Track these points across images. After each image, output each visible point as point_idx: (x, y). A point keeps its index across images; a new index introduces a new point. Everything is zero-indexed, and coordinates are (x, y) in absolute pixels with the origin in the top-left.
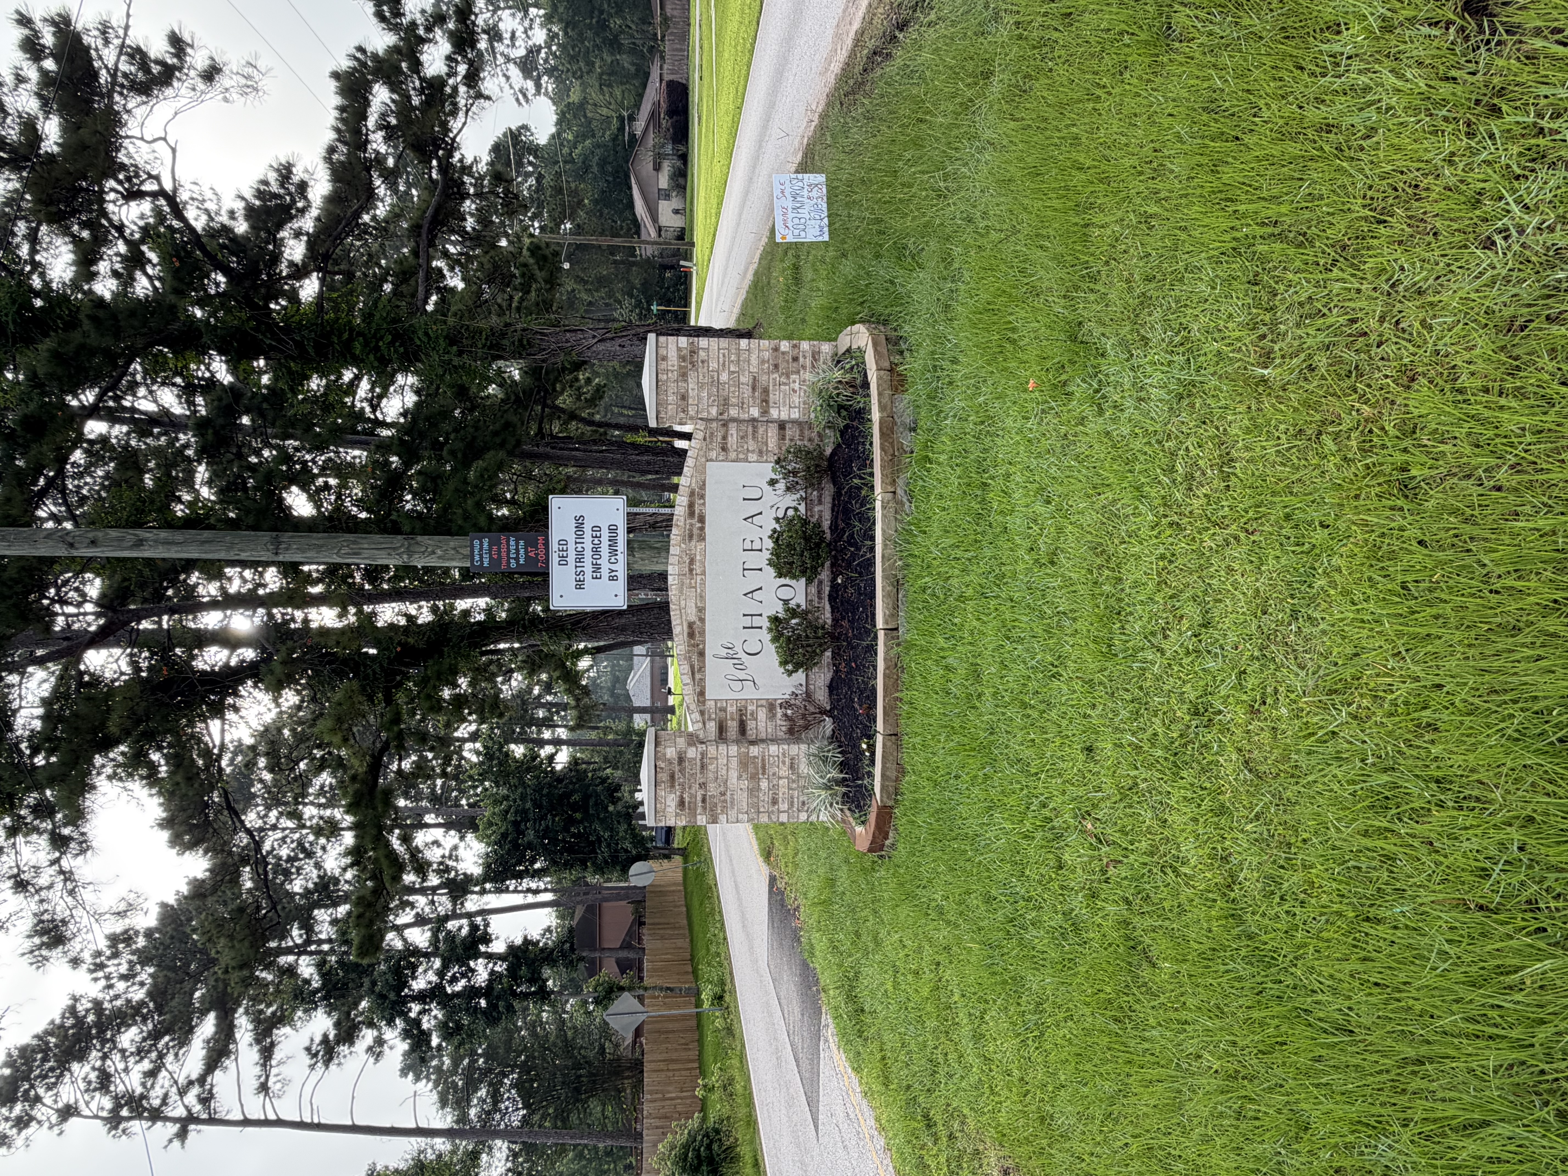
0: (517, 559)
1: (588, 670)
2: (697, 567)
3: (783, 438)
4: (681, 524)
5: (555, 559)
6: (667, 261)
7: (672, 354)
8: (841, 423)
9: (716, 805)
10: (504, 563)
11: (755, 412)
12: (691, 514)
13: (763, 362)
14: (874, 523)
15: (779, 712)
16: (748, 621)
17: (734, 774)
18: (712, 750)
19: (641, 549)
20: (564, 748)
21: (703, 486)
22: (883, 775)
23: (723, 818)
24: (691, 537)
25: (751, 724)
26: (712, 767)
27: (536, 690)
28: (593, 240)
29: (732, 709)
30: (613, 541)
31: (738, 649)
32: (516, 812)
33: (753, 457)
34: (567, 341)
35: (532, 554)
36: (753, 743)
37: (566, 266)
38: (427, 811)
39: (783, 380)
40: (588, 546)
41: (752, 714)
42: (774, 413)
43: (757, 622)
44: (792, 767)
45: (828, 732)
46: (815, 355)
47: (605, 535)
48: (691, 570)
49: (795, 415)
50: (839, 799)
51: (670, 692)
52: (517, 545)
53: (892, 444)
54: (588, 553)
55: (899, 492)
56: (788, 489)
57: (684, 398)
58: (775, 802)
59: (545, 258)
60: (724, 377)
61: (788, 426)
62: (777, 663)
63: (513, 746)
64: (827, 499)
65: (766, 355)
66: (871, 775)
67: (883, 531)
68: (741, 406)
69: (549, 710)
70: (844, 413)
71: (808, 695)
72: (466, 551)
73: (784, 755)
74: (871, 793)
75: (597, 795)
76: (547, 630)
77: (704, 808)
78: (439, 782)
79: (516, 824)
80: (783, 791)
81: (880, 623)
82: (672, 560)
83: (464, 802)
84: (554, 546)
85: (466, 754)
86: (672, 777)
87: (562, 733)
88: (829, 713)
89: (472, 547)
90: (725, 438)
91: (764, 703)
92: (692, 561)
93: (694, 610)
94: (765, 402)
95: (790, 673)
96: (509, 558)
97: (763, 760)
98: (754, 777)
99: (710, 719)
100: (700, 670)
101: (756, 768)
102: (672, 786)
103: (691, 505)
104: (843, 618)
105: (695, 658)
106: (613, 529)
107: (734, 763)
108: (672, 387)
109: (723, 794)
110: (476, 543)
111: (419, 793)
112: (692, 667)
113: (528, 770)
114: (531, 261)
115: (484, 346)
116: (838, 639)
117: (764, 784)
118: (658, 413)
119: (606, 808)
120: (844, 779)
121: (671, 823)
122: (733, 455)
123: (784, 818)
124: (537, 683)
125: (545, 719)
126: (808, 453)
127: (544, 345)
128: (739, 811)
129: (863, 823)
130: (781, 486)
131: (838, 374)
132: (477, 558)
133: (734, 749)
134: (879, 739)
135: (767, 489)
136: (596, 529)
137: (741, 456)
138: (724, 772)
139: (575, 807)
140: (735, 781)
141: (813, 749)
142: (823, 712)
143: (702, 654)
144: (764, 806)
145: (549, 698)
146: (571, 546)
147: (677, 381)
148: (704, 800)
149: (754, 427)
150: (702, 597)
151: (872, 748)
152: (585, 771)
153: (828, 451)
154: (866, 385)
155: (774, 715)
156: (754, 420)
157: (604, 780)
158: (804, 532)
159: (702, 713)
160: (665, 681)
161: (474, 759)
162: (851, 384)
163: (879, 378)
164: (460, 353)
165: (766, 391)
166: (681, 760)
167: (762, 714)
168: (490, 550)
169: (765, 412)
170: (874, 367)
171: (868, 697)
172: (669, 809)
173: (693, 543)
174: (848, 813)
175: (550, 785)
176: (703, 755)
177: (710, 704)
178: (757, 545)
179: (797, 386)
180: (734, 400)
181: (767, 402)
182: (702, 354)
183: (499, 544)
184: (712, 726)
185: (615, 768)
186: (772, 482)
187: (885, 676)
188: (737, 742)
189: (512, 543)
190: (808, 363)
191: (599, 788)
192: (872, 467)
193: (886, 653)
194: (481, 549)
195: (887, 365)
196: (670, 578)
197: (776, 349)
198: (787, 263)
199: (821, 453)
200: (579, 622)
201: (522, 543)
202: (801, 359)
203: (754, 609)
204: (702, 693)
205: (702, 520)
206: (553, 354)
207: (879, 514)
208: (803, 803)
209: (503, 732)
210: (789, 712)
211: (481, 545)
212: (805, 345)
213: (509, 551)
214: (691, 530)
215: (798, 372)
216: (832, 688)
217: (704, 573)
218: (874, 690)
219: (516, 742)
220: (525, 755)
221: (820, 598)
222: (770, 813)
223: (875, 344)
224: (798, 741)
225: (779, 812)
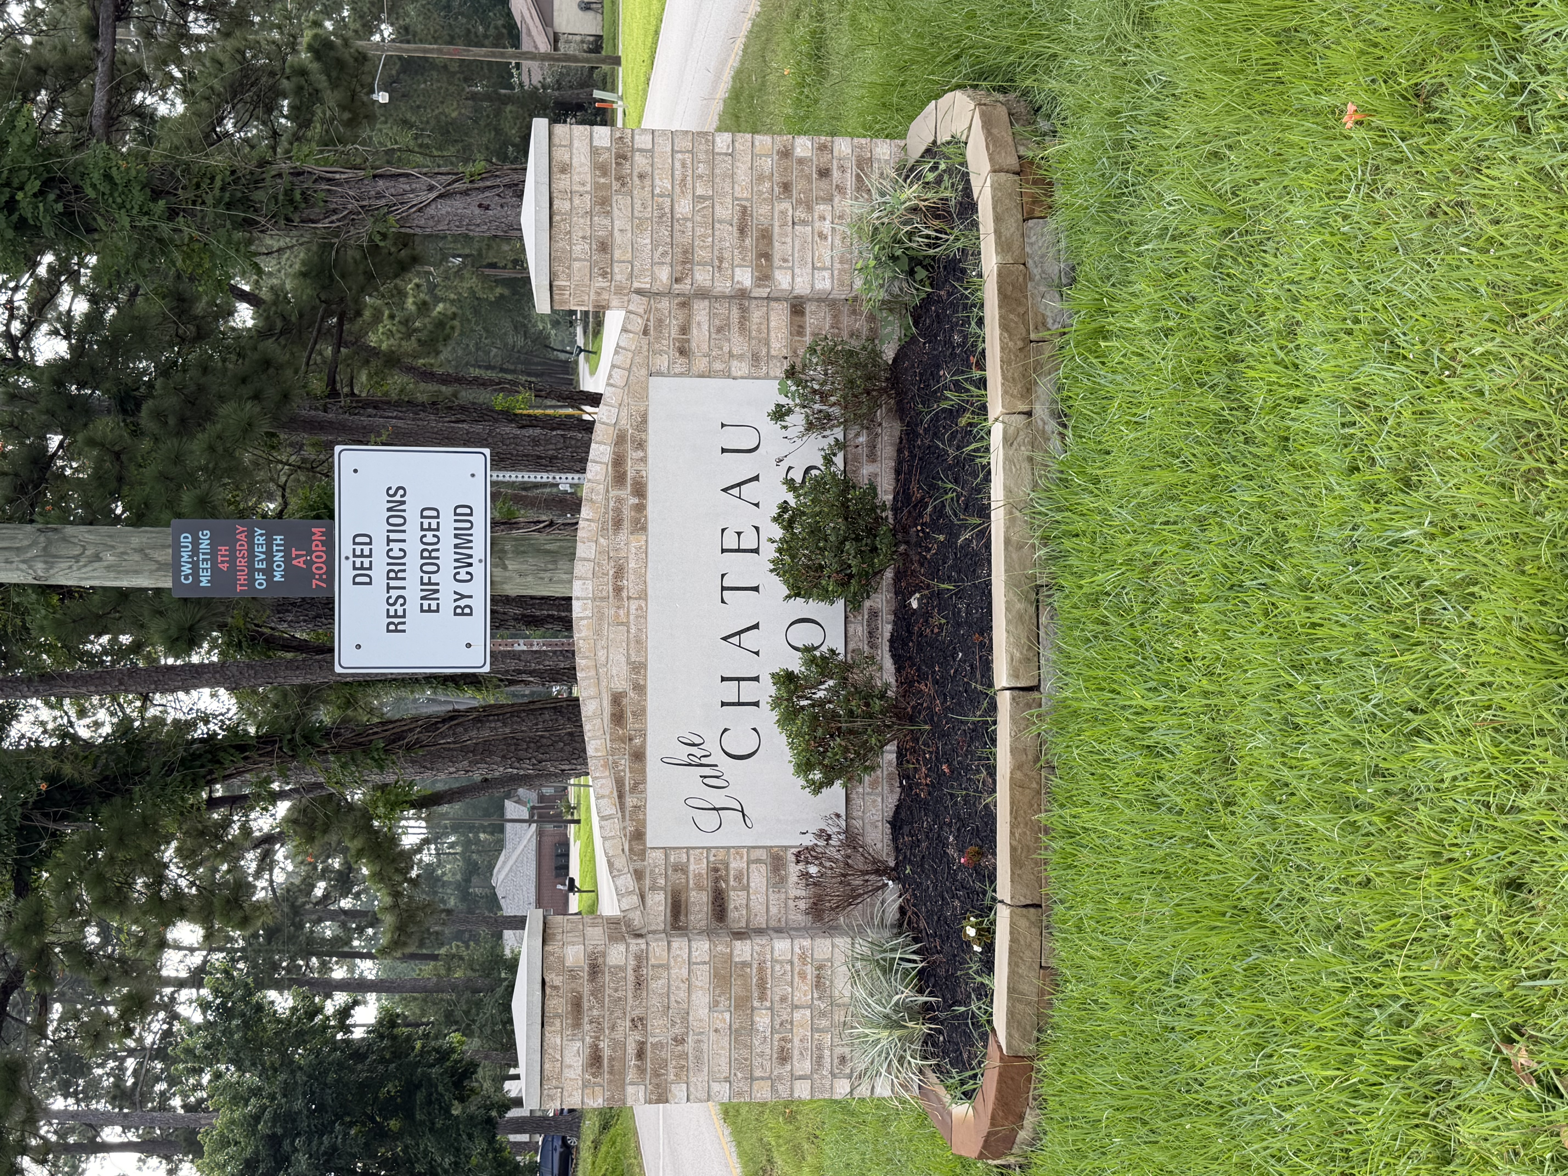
0: (268, 572)
1: (419, 849)
2: (630, 584)
3: (799, 330)
4: (599, 498)
5: (346, 571)
6: (568, 95)
7: (581, 160)
8: (914, 296)
9: (664, 1064)
10: (242, 578)
11: (745, 277)
12: (619, 478)
13: (761, 178)
14: (987, 479)
15: (793, 870)
16: (730, 692)
17: (701, 1000)
18: (657, 949)
19: (518, 553)
20: (371, 997)
21: (643, 422)
22: (1012, 990)
23: (679, 1091)
24: (618, 523)
25: (735, 899)
26: (657, 985)
27: (320, 888)
28: (433, 51)
29: (698, 867)
30: (463, 539)
31: (712, 746)
32: (275, 1118)
33: (740, 368)
34: (379, 196)
35: (299, 563)
36: (740, 935)
37: (383, 97)
38: (109, 1120)
39: (801, 214)
40: (413, 547)
41: (738, 878)
42: (782, 280)
43: (749, 691)
44: (818, 983)
45: (892, 912)
46: (864, 163)
47: (448, 525)
48: (618, 590)
49: (824, 283)
50: (917, 1047)
51: (572, 887)
52: (269, 543)
53: (1023, 316)
54: (413, 562)
55: (1041, 411)
56: (810, 427)
57: (604, 247)
58: (784, 1057)
59: (340, 64)
60: (684, 207)
61: (809, 308)
62: (791, 769)
63: (272, 994)
64: (887, 451)
65: (767, 164)
66: (985, 993)
67: (1008, 491)
68: (718, 264)
69: (343, 925)
70: (921, 273)
71: (852, 839)
72: (165, 555)
73: (803, 958)
74: (985, 1030)
75: (431, 1084)
76: (337, 751)
77: (641, 1070)
78: (131, 1063)
79: (274, 1141)
80: (801, 1033)
81: (1002, 676)
82: (580, 568)
83: (176, 1102)
84: (345, 547)
85: (183, 1010)
86: (577, 1005)
87: (368, 969)
88: (895, 873)
89: (177, 547)
90: (684, 329)
91: (763, 854)
92: (619, 573)
93: (624, 669)
94: (764, 256)
95: (817, 788)
96: (252, 570)
97: (761, 970)
98: (743, 1005)
99: (653, 888)
100: (634, 788)
101: (746, 987)
102: (577, 1024)
103: (618, 462)
104: (922, 677)
105: (625, 762)
106: (463, 513)
107: (703, 976)
108: (581, 226)
109: (679, 1041)
110: (186, 539)
111: (93, 1086)
112: (619, 783)
113: (300, 1038)
114: (315, 66)
115: (217, 202)
116: (912, 720)
117: (763, 1020)
118: (552, 277)
119: (447, 1111)
120: (927, 1007)
121: (573, 1101)
122: (701, 364)
123: (802, 1090)
124: (322, 877)
125: (336, 939)
126: (851, 353)
127: (335, 202)
128: (712, 1077)
129: (968, 1095)
130: (797, 419)
131: (911, 193)
132: (186, 569)
133: (702, 948)
134: (1003, 917)
135: (770, 428)
136: (430, 513)
137: (718, 366)
138: (683, 995)
139: (389, 1108)
140: (703, 1012)
141: (862, 947)
142: (881, 870)
143: (639, 756)
144: (763, 1067)
145: (346, 903)
146: (379, 547)
147: (590, 213)
148: (640, 1054)
149: (744, 310)
150: (640, 643)
151: (987, 935)
152: (409, 1038)
153: (889, 353)
154: (968, 206)
155: (783, 880)
156: (742, 296)
157: (444, 1055)
158: (845, 505)
159: (639, 875)
160: (563, 868)
161: (198, 1018)
162: (938, 212)
163: (996, 188)
164: (172, 214)
165: (766, 236)
166: (595, 970)
167: (759, 878)
168: (214, 552)
169: (764, 277)
170: (987, 167)
171: (976, 832)
172: (569, 1074)
173: (623, 536)
174: (932, 1077)
175: (340, 1065)
176: (641, 959)
177: (655, 858)
178: (748, 542)
179: (826, 227)
180: (701, 254)
181: (767, 256)
182: (640, 161)
183: (232, 543)
184: (658, 902)
185: (468, 1032)
186: (780, 414)
187: (1014, 784)
188: (709, 933)
189: (259, 540)
190: (850, 182)
191: (435, 1071)
192: (981, 366)
193: (1015, 738)
194: (195, 551)
195: (1012, 162)
196: (576, 605)
197: (786, 154)
198: (801, 31)
199: (875, 354)
200: (400, 737)
201: (278, 539)
202: (836, 174)
203: (744, 666)
204: (638, 836)
205: (640, 490)
206: (352, 219)
207: (997, 458)
208: (843, 1059)
209: (255, 966)
210: (813, 870)
211: (196, 543)
212: (843, 146)
213: (252, 556)
214: (618, 511)
215: (829, 199)
216: (897, 823)
217: (643, 596)
218: (990, 818)
219: (279, 986)
220: (294, 1010)
221: (873, 646)
222: (773, 1081)
223: (988, 124)
224: (831, 930)
225: (794, 1078)
